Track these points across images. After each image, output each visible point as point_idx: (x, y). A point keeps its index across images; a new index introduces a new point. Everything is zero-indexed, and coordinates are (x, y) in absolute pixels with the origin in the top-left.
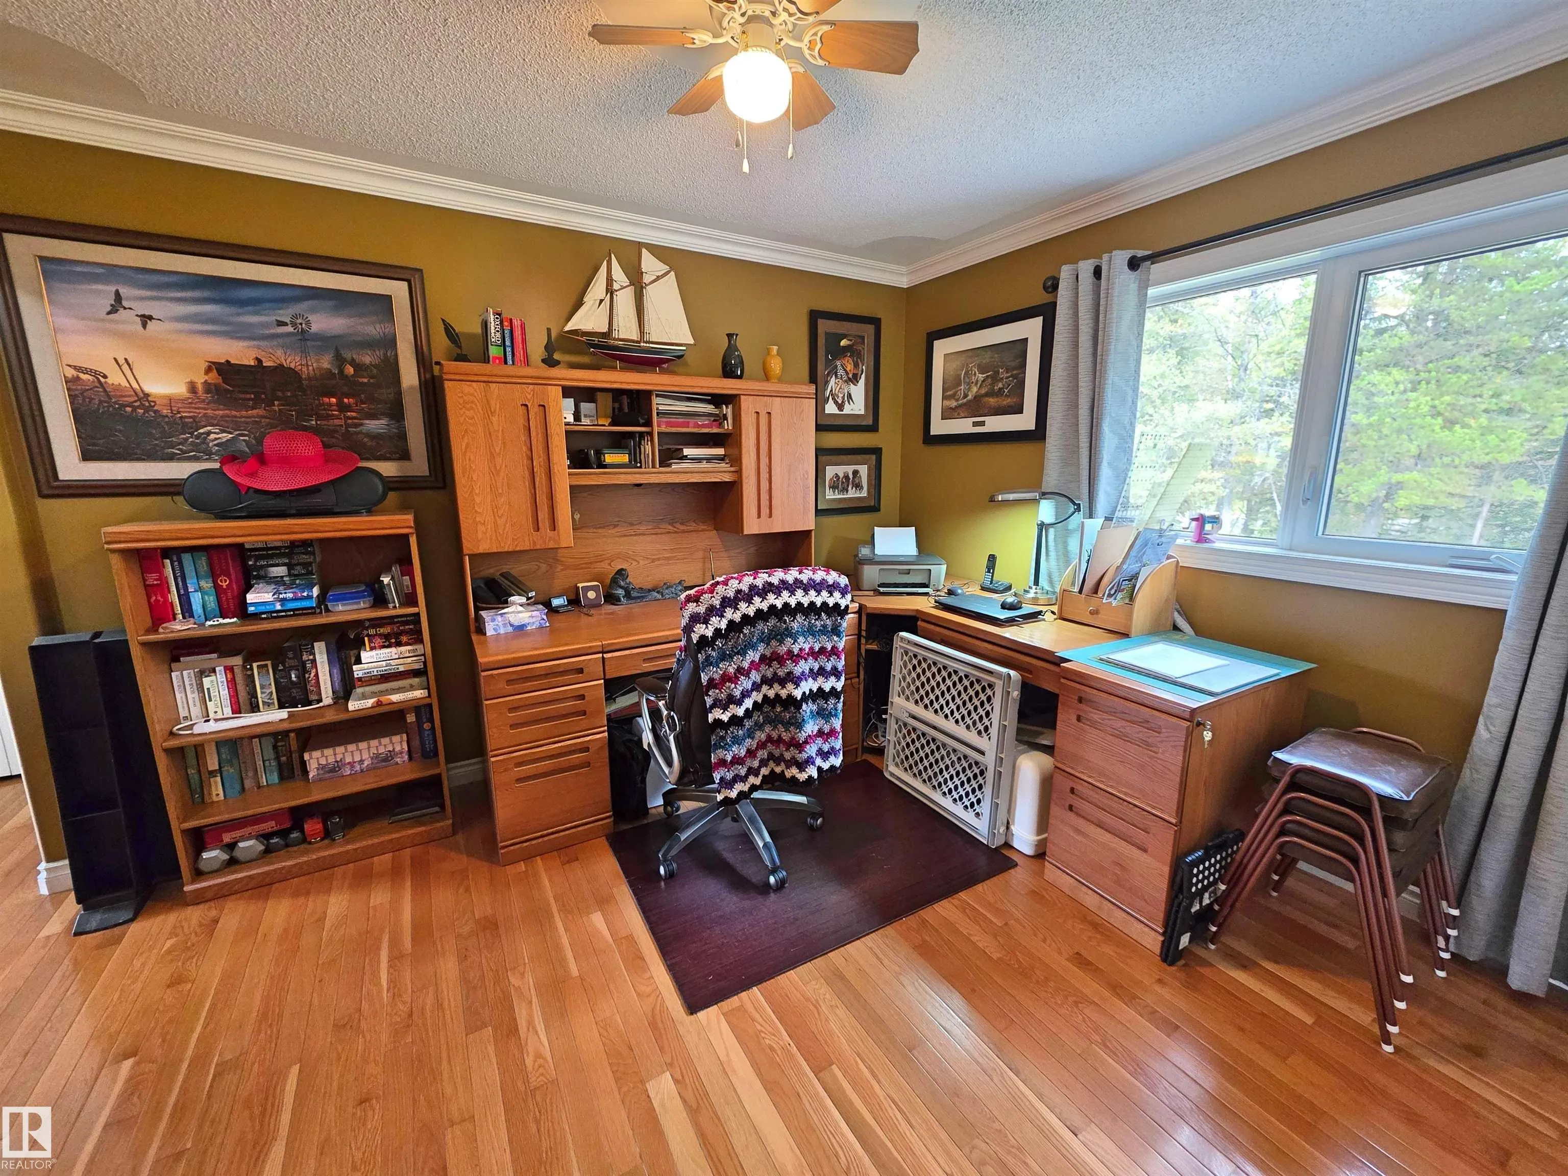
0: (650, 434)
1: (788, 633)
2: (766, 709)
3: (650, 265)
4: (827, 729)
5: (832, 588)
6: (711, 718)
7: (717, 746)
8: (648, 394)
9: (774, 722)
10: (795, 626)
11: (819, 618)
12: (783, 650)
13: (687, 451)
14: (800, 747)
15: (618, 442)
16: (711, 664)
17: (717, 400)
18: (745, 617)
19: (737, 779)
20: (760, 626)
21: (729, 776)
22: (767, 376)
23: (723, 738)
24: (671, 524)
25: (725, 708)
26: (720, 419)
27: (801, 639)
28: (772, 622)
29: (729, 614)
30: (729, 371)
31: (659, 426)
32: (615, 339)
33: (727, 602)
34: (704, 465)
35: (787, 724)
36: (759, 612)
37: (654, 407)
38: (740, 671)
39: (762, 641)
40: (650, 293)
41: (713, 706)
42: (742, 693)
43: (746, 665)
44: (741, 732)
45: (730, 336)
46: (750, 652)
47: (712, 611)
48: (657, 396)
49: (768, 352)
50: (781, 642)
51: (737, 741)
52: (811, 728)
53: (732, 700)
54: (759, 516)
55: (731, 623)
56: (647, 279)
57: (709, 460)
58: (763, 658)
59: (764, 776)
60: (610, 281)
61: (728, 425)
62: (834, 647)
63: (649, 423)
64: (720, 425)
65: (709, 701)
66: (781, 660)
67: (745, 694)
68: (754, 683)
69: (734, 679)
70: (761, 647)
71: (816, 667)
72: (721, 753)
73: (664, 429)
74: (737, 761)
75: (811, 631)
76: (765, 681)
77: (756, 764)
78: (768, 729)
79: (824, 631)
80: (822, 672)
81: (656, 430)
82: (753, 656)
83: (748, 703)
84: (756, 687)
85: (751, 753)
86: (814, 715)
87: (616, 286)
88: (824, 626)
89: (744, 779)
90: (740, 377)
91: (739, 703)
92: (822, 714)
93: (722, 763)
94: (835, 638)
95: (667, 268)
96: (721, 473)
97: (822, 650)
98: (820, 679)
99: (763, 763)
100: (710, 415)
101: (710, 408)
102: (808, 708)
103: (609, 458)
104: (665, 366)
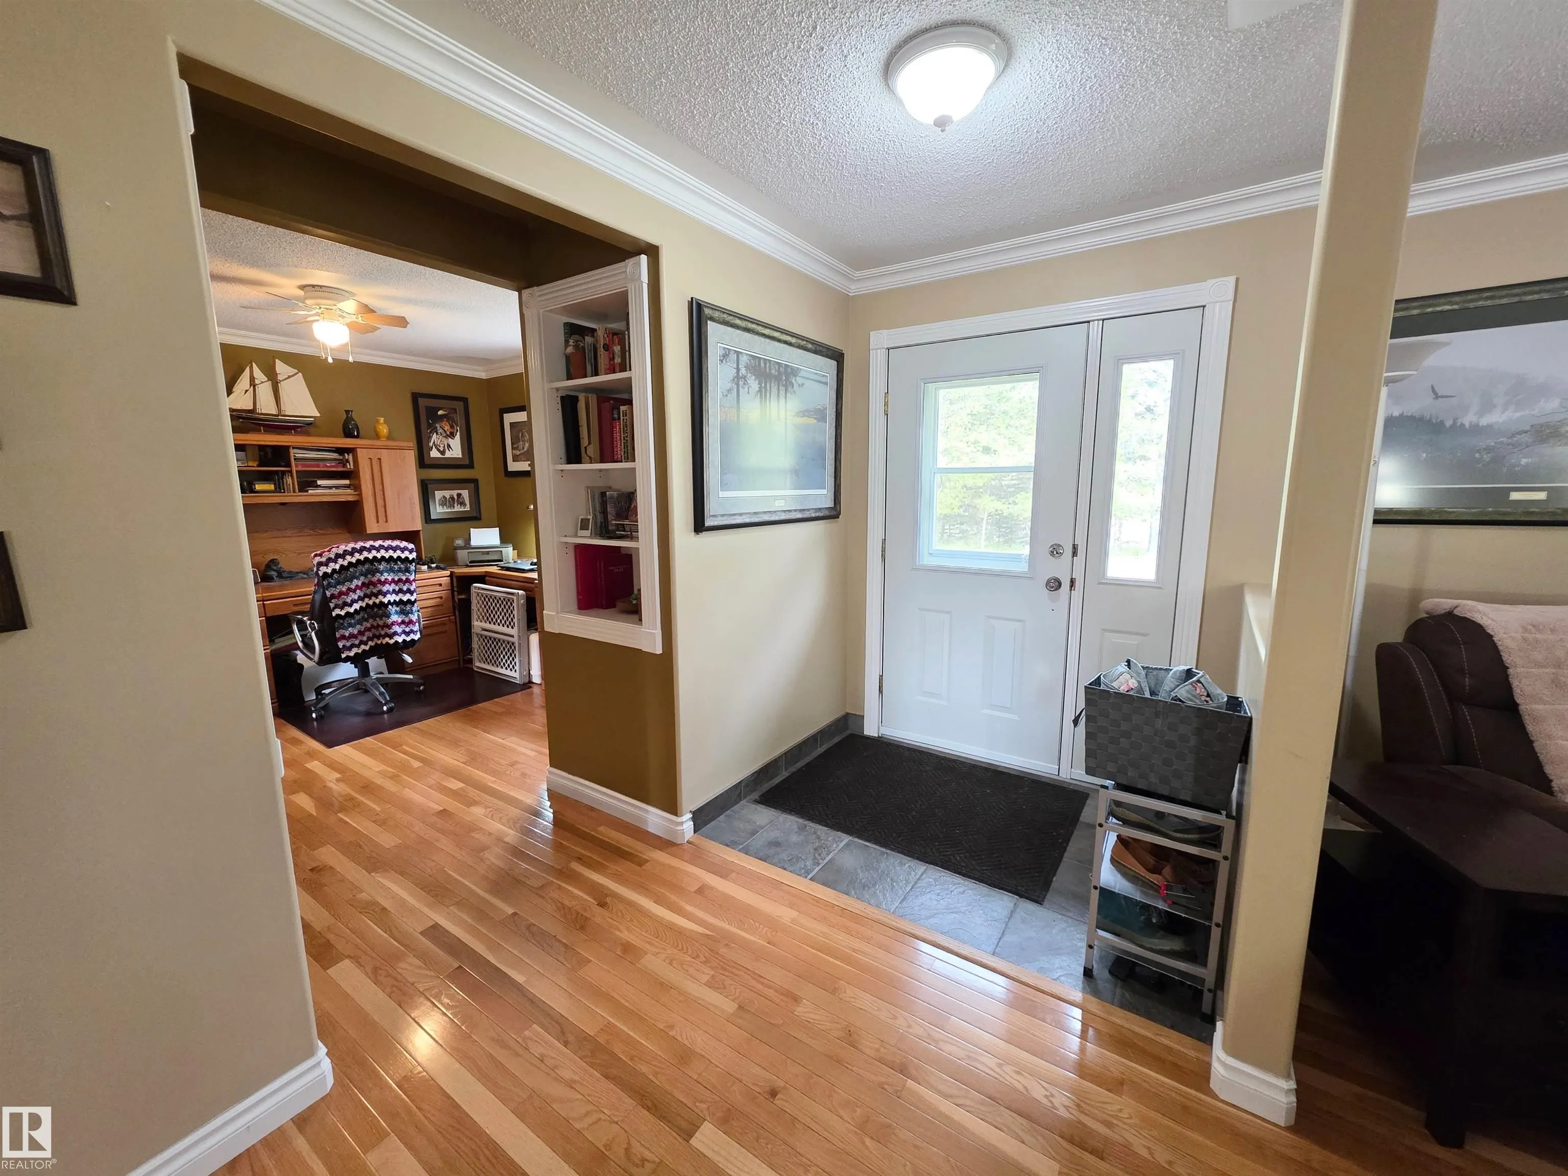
0: (291, 472)
1: (378, 571)
2: (369, 610)
3: (282, 368)
4: (407, 620)
5: (403, 550)
6: (334, 614)
7: (339, 628)
8: (287, 448)
9: (374, 617)
10: (381, 567)
11: (396, 564)
12: (375, 579)
13: (319, 482)
14: (389, 627)
15: (265, 477)
16: (332, 586)
17: (341, 451)
18: (350, 563)
19: (353, 646)
20: (360, 567)
21: (348, 644)
22: (377, 436)
23: (342, 624)
24: (312, 530)
25: (342, 608)
26: (344, 463)
27: (386, 574)
28: (367, 566)
29: (340, 561)
30: (348, 434)
31: (296, 466)
32: (258, 414)
33: (338, 556)
34: (334, 491)
35: (381, 617)
36: (358, 561)
37: (292, 455)
38: (349, 589)
39: (362, 575)
40: (284, 387)
41: (334, 608)
42: (351, 600)
43: (353, 587)
44: (353, 621)
45: (347, 412)
46: (355, 580)
47: (329, 560)
48: (293, 448)
49: (378, 421)
50: (374, 575)
51: (350, 625)
52: (395, 618)
53: (346, 604)
54: (378, 522)
55: (342, 566)
56: (280, 378)
57: (337, 487)
58: (363, 584)
59: (371, 646)
60: (252, 379)
61: (350, 466)
62: (407, 579)
63: (289, 465)
64: (344, 466)
65: (332, 605)
66: (374, 584)
67: (354, 601)
68: (359, 597)
69: (347, 594)
70: (362, 578)
71: (397, 588)
72: (342, 632)
73: (300, 468)
74: (352, 636)
75: (391, 570)
76: (366, 596)
77: (365, 639)
78: (371, 621)
79: (400, 570)
80: (401, 591)
81: (294, 469)
82: (356, 582)
83: (356, 606)
84: (361, 599)
85: (361, 633)
86: (397, 613)
87: (257, 382)
88: (400, 568)
89: (358, 646)
90: (357, 437)
91: (351, 605)
92: (402, 612)
93: (343, 637)
94: (407, 574)
95: (296, 371)
96: (347, 495)
97: (400, 580)
98: (400, 595)
99: (370, 639)
100: (335, 459)
101: (335, 456)
102: (393, 609)
103: (258, 487)
104: (299, 430)
